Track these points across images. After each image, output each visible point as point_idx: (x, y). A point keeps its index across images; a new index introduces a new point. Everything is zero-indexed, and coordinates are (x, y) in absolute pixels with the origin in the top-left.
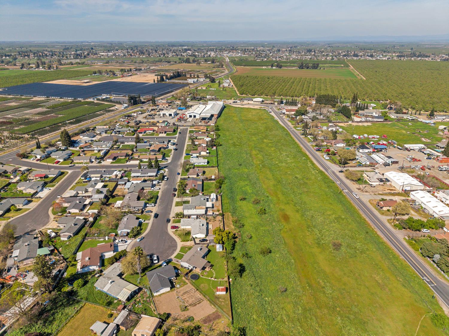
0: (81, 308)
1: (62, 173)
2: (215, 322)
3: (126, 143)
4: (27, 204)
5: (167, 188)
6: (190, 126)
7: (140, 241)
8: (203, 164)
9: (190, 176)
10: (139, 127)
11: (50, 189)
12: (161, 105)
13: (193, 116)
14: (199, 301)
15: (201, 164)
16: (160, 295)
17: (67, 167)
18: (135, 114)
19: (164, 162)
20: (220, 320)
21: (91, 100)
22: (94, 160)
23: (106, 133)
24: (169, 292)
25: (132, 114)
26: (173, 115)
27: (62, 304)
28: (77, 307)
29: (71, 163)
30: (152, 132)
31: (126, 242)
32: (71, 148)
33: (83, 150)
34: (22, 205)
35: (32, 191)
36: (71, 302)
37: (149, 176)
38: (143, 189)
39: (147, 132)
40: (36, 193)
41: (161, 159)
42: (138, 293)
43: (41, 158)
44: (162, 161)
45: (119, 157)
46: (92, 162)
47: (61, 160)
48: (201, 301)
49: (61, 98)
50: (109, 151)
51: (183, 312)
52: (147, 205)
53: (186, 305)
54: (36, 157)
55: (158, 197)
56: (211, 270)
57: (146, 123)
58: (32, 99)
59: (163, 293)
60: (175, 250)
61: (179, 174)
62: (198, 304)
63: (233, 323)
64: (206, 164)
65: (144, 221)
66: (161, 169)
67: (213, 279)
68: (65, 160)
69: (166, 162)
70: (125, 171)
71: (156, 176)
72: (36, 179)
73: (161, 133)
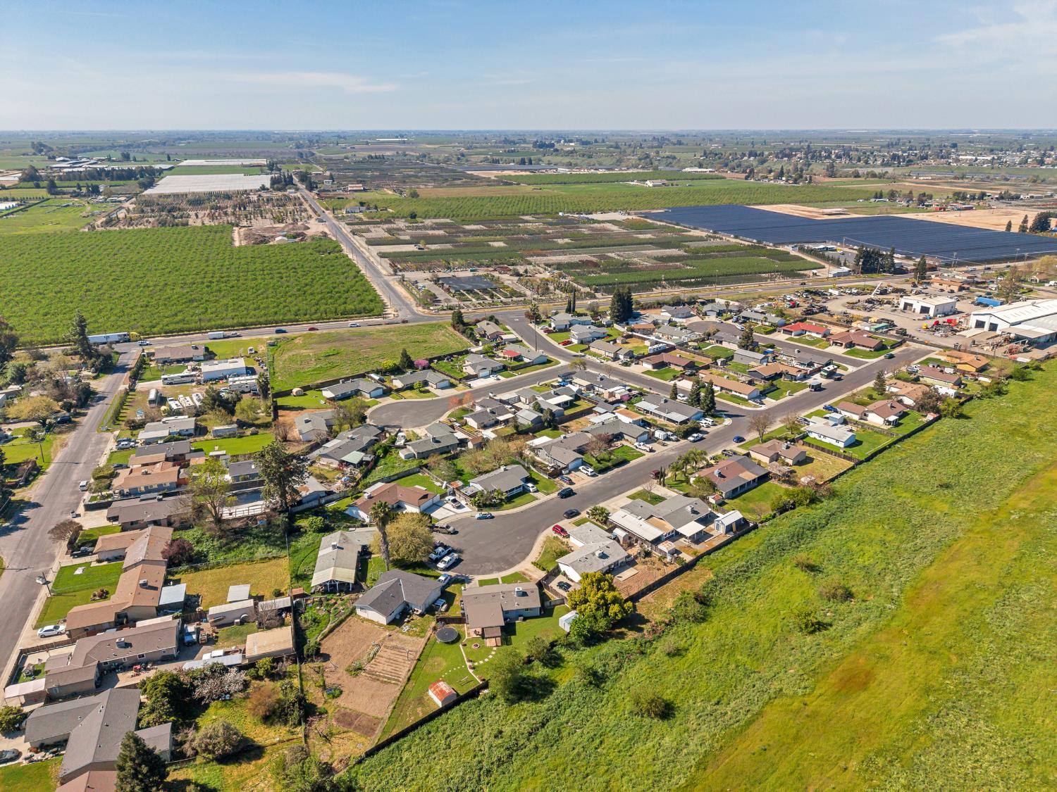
0: (274, 558)
1: (549, 361)
2: (351, 734)
3: (725, 345)
4: (443, 388)
5: (670, 456)
6: (946, 348)
7: (479, 518)
8: (834, 442)
9: (753, 455)
10: (805, 319)
11: (499, 379)
12: (936, 285)
13: (987, 327)
14: (389, 678)
15: (827, 440)
16: (364, 620)
17: (570, 355)
18: (836, 293)
19: (750, 405)
20: (363, 739)
21: (788, 249)
22: (621, 357)
23: (719, 314)
24: (381, 625)
25: (830, 291)
26: (931, 313)
27: (269, 537)
28: (275, 552)
29: (582, 351)
30: (820, 336)
31: (460, 507)
32: (616, 326)
33: (630, 333)
34: (435, 386)
35: (472, 372)
36: (278, 542)
37: (669, 420)
38: (619, 436)
39: (807, 333)
40: (475, 377)
41: (746, 397)
42: (347, 592)
43: (554, 328)
44: (747, 400)
45: (672, 366)
46: (616, 359)
47: (575, 342)
48: (394, 682)
49: (736, 237)
50: (673, 348)
51: (345, 672)
52: (581, 468)
53: (368, 668)
54: (550, 326)
55: (625, 462)
56: (495, 649)
57: (832, 315)
58: (687, 231)
59: (372, 621)
60: (500, 570)
61: (740, 440)
62: (382, 682)
63: (360, 762)
64: (841, 445)
65: (537, 491)
66: (713, 416)
67: (468, 664)
68: (582, 342)
69: (755, 406)
70: (641, 394)
71: (684, 422)
72: (504, 358)
73: (836, 343)
